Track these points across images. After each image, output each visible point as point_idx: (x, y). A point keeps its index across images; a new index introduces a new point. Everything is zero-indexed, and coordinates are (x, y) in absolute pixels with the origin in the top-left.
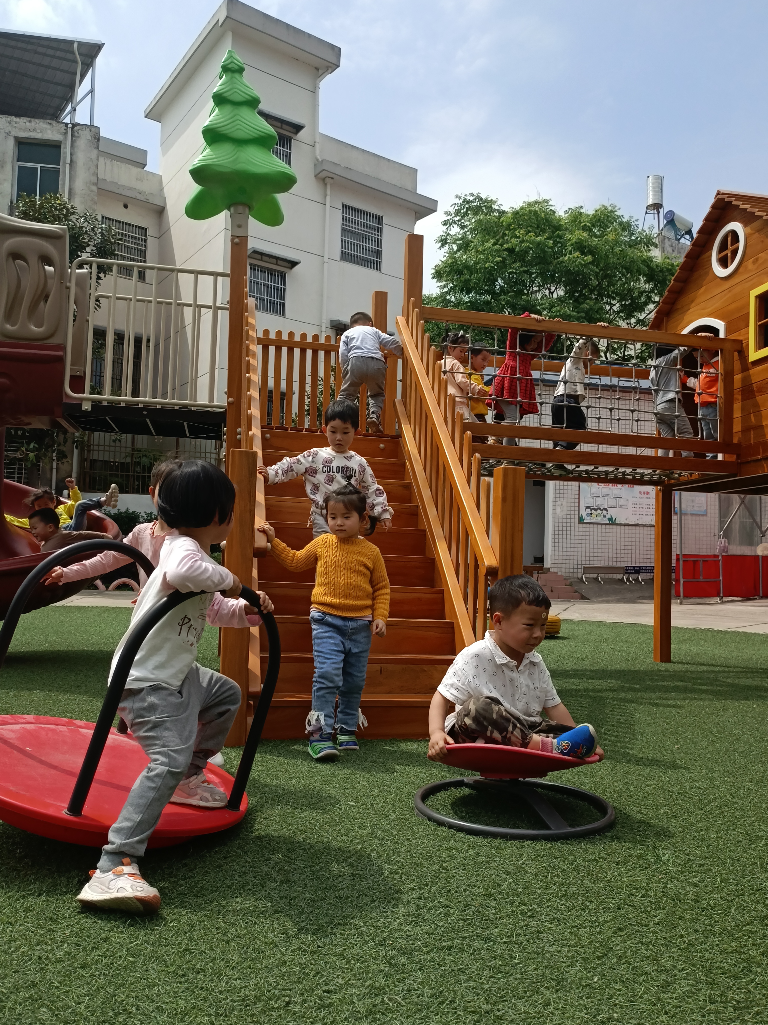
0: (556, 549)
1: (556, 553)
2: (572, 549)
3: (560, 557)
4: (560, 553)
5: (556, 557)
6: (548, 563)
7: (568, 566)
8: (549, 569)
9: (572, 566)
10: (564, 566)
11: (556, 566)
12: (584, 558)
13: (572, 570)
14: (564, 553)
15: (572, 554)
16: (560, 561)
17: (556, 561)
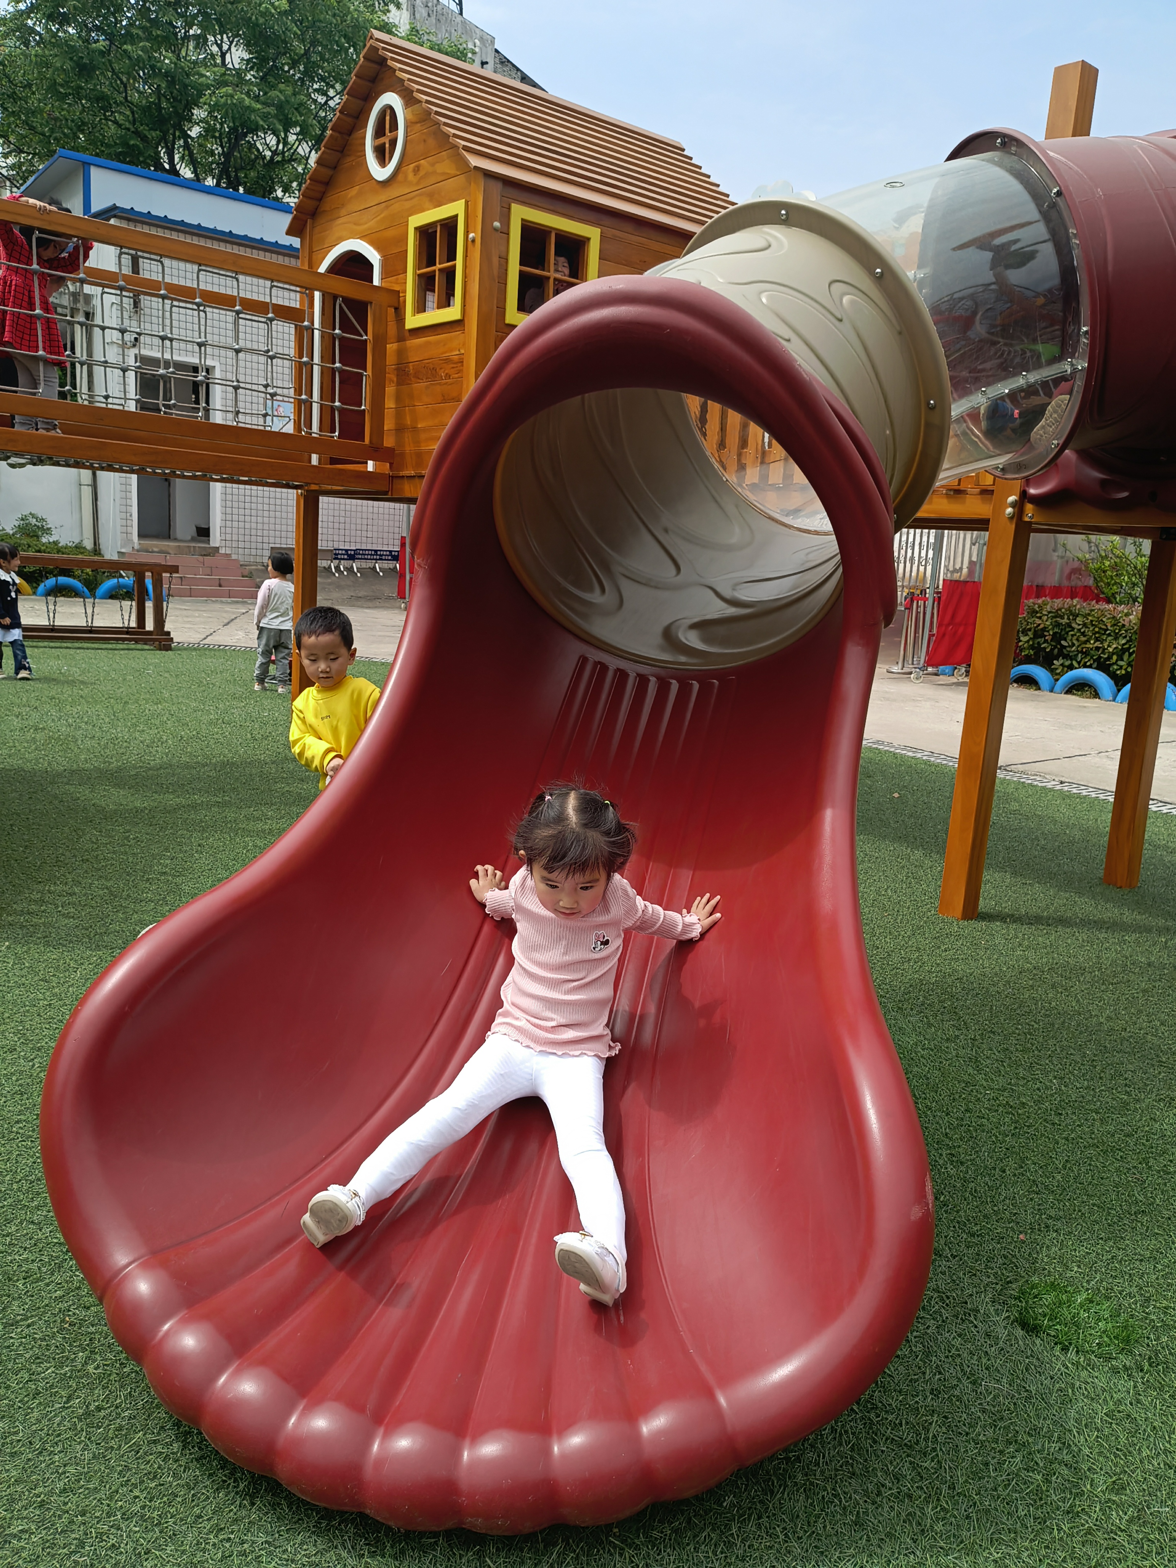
0: (229, 517)
1: (229, 524)
2: (254, 519)
3: (235, 531)
4: (235, 524)
5: (229, 530)
6: (216, 539)
7: (247, 545)
8: (217, 549)
9: (253, 545)
10: (241, 545)
11: (228, 544)
12: (272, 533)
13: (254, 552)
14: (241, 524)
15: (254, 525)
16: (235, 537)
17: (228, 537)
